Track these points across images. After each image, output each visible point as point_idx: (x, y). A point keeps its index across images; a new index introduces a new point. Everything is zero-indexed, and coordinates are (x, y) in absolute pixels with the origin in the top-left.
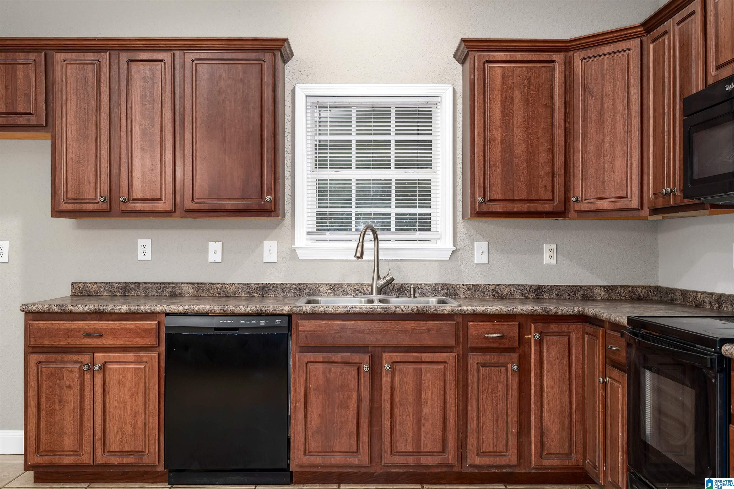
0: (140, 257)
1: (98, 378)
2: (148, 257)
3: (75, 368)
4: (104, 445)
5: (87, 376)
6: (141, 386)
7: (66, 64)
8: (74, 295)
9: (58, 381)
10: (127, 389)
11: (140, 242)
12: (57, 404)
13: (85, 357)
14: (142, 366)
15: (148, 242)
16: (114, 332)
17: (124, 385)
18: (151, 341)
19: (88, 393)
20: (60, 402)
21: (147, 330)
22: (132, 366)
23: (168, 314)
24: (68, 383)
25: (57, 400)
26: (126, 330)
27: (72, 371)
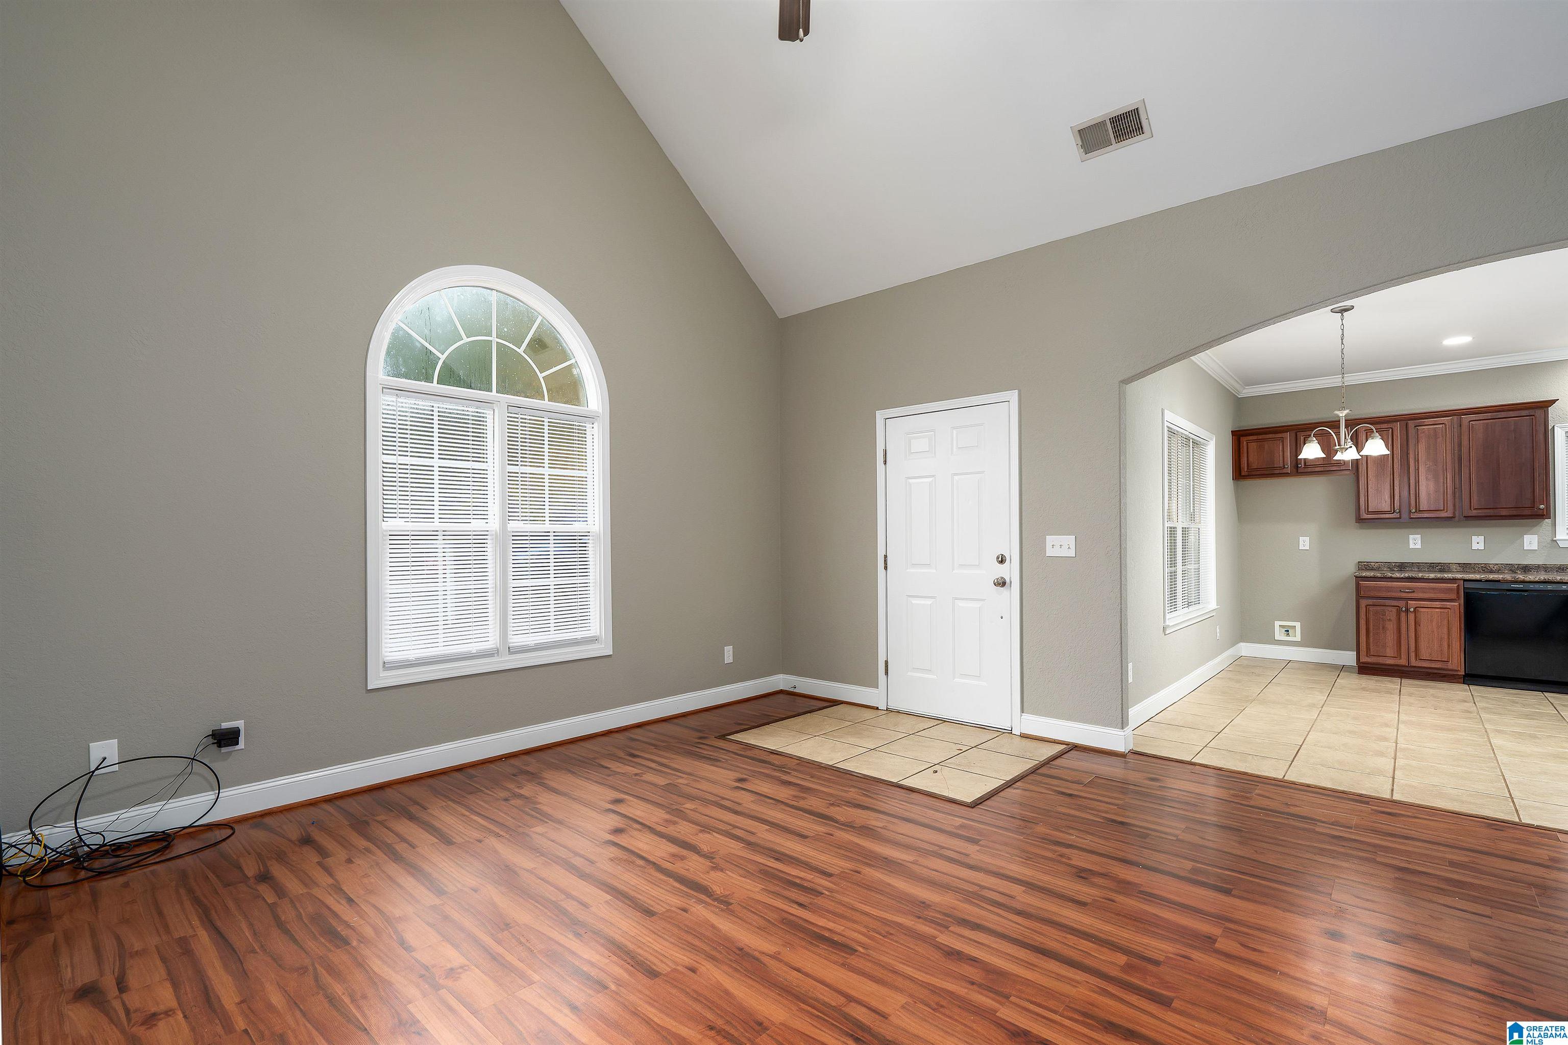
0: (1412, 546)
1: (1411, 617)
2: (1419, 546)
3: (1394, 610)
4: (1416, 655)
5: (1403, 615)
6: (1445, 622)
7: (1367, 433)
8: (1360, 569)
9: (1382, 617)
10: (1434, 624)
11: (1411, 537)
12: (1381, 629)
13: (1402, 604)
14: (1446, 611)
15: (1419, 536)
16: (1423, 590)
17: (1432, 621)
18: (1454, 596)
19: (1403, 626)
20: (1383, 628)
21: (1450, 590)
22: (1437, 610)
23: (1465, 580)
24: (1389, 618)
25: (1381, 627)
26: (1433, 589)
27: (1391, 611)
